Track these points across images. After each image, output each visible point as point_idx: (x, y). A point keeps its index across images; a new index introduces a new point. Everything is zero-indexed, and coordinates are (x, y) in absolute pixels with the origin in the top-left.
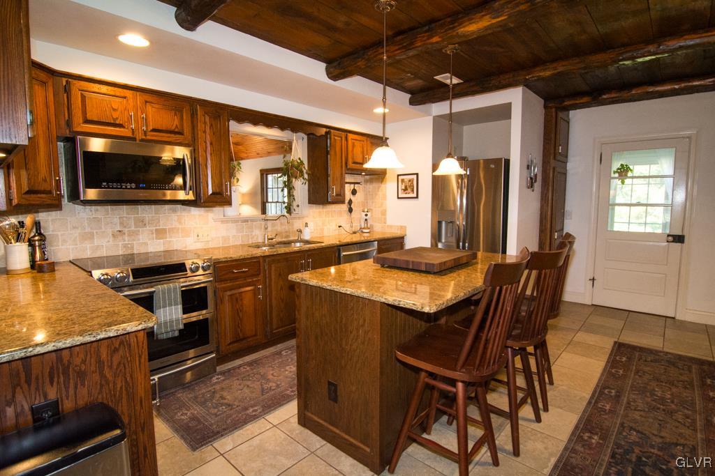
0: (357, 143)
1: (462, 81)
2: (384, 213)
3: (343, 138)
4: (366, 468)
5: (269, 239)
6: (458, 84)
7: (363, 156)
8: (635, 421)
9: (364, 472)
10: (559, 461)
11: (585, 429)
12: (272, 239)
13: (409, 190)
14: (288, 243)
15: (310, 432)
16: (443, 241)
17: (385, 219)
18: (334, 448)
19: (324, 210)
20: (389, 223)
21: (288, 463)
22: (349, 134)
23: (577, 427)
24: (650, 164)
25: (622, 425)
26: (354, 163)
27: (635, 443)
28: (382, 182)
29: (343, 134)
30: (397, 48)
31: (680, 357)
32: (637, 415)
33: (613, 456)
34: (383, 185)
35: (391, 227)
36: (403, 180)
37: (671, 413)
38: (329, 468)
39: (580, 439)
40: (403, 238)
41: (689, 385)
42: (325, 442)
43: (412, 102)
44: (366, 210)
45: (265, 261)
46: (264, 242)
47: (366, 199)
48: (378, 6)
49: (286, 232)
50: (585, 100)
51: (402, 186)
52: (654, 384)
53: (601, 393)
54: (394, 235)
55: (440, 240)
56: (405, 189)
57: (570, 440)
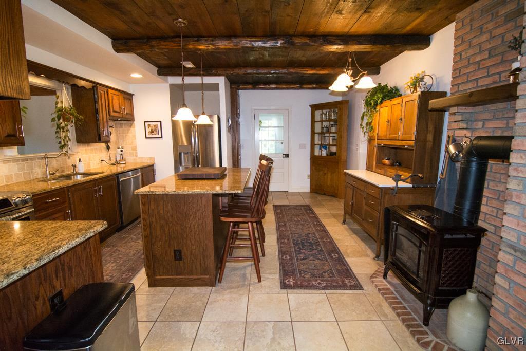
0: (115, 97)
1: (195, 67)
2: (135, 149)
3: (106, 92)
4: (207, 287)
5: (51, 174)
6: (192, 68)
7: (120, 107)
8: (294, 231)
9: (207, 289)
10: (279, 252)
11: (281, 239)
12: (53, 174)
13: (155, 133)
14: (68, 177)
15: (161, 288)
16: (183, 165)
17: (137, 153)
18: (182, 288)
19: (89, 148)
20: (140, 155)
21: (163, 304)
22: (109, 89)
23: (278, 239)
24: (268, 120)
25: (291, 233)
26: (114, 111)
27: (298, 238)
28: (131, 126)
29: (105, 89)
30: (175, 45)
31: (297, 206)
32: (294, 229)
33: (294, 244)
34: (132, 129)
35: (142, 158)
36: (149, 125)
37: (303, 225)
38: (187, 295)
39: (281, 243)
40: (153, 166)
41: (303, 215)
42: (174, 288)
43: (159, 74)
44: (120, 147)
45: (68, 191)
46: (46, 177)
47: (118, 139)
48: (176, 23)
49: (61, 167)
50: (250, 86)
51: (149, 130)
52: (293, 217)
53: (279, 225)
54: (146, 165)
55: (181, 165)
56: (152, 132)
57: (278, 244)
